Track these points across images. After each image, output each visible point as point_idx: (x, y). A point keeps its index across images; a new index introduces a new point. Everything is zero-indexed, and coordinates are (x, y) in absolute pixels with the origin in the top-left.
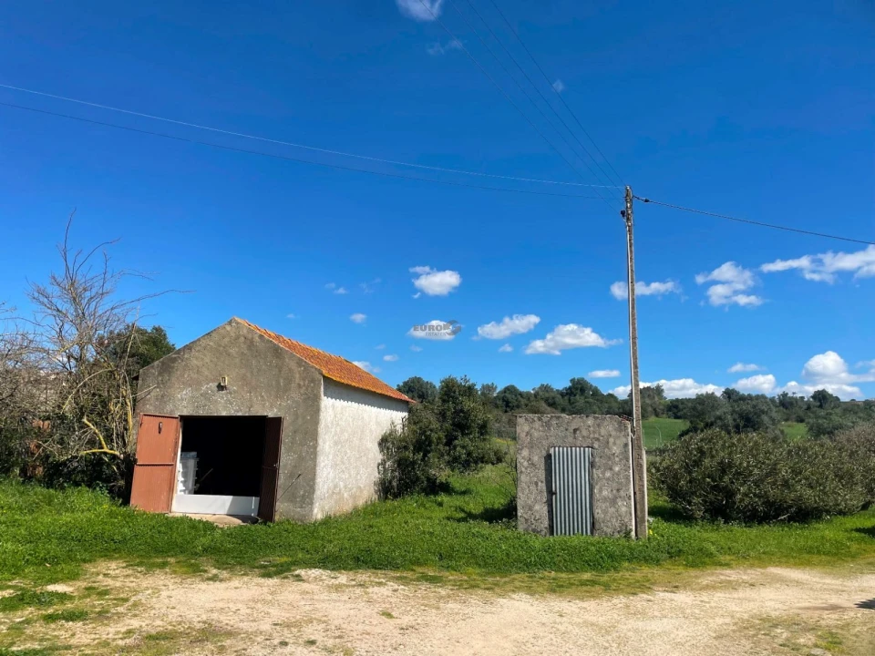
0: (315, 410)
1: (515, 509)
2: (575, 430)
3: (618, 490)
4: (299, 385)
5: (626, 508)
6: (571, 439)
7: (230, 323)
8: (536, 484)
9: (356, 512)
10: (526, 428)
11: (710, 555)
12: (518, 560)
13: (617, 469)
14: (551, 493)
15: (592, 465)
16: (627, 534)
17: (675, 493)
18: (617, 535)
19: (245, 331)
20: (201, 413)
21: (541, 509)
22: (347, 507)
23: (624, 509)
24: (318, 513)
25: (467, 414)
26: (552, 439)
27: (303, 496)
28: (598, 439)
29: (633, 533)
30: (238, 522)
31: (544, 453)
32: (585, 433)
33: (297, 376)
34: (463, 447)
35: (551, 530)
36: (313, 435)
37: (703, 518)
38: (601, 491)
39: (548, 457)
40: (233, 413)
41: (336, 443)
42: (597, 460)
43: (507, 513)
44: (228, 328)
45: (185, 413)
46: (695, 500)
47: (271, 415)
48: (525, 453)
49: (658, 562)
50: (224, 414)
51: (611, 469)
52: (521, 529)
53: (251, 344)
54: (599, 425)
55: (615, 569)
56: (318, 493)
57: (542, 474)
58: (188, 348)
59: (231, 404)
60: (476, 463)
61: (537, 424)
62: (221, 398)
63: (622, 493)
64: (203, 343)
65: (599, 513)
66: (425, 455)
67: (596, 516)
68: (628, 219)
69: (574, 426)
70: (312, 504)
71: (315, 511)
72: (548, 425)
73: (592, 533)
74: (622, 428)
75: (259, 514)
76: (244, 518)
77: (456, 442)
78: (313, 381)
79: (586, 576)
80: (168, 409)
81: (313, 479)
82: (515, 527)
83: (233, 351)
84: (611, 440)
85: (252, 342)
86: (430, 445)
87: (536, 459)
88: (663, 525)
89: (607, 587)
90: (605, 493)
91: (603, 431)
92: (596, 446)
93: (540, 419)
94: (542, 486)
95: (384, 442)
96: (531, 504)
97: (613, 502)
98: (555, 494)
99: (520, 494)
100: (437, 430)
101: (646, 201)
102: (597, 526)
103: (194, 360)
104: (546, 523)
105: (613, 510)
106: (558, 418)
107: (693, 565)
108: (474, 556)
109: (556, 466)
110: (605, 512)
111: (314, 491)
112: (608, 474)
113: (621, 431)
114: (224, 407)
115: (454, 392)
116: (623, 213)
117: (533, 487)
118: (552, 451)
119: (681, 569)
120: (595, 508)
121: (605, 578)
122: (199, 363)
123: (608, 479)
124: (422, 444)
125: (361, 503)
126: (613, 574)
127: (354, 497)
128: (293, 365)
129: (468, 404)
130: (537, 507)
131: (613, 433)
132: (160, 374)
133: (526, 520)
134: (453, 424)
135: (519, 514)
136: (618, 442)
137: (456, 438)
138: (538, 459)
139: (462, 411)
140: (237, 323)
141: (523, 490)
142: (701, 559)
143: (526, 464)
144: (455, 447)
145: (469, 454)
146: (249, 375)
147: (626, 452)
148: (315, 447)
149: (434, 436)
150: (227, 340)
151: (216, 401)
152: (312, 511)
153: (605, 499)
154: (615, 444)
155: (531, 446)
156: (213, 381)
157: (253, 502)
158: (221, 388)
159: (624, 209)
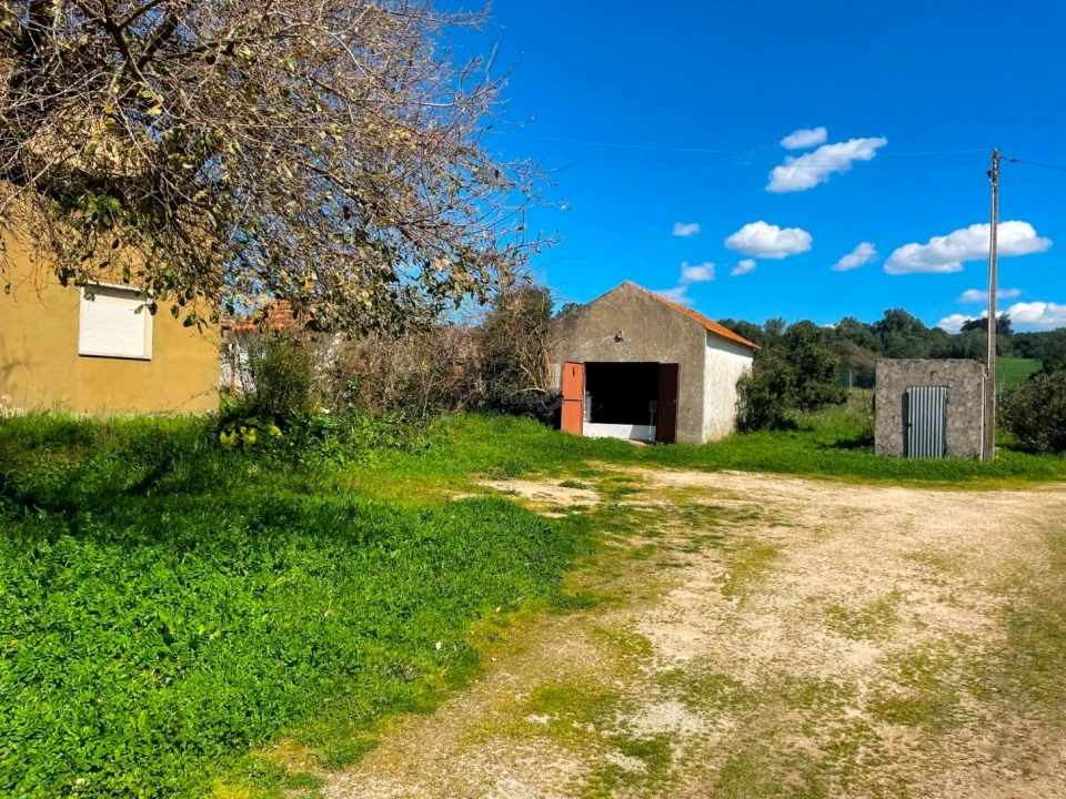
0: (702, 358)
1: (873, 438)
2: (932, 373)
3: (970, 422)
4: (686, 338)
5: (977, 438)
6: (927, 380)
7: (623, 285)
8: (893, 418)
9: (725, 441)
10: (886, 371)
11: (1050, 473)
12: (887, 471)
13: (970, 404)
14: (906, 425)
15: (947, 401)
16: (976, 457)
17: (1020, 430)
18: (966, 459)
19: (636, 292)
20: (602, 360)
21: (897, 438)
22: (719, 438)
23: (974, 438)
24: (705, 440)
25: (815, 359)
26: (910, 381)
27: (693, 425)
28: (953, 380)
29: (981, 457)
30: (642, 444)
31: (902, 392)
32: (941, 374)
33: (684, 329)
34: (813, 389)
35: (906, 453)
36: (701, 378)
37: (1047, 450)
38: (953, 422)
39: (906, 396)
40: (629, 360)
41: (713, 384)
42: (952, 397)
43: (866, 441)
44: (621, 290)
45: (589, 360)
46: (1041, 434)
47: (663, 360)
48: (884, 392)
49: (1003, 477)
50: (622, 361)
51: (964, 405)
52: (878, 454)
53: (642, 303)
54: (955, 368)
55: (966, 480)
56: (704, 425)
57: (899, 409)
58: (588, 307)
59: (627, 352)
60: (822, 403)
61: (896, 368)
62: (619, 347)
63: (973, 424)
64: (600, 302)
65: (950, 441)
66: (779, 396)
67: (948, 443)
68: (994, 180)
69: (931, 369)
70: (701, 431)
71: (703, 437)
72: (907, 368)
73: (943, 455)
74: (976, 370)
75: (656, 439)
76: (646, 442)
77: (806, 384)
78: (698, 333)
79: (942, 482)
80: (574, 357)
81: (701, 413)
82: (873, 452)
83: (627, 309)
84: (966, 381)
85: (643, 302)
86: (784, 387)
87: (893, 397)
88: (1009, 454)
89: (962, 488)
90: (957, 424)
91: (959, 373)
92: (951, 385)
93: (898, 363)
94: (899, 419)
95: (739, 383)
96: (888, 433)
97: (965, 432)
98: (911, 425)
99: (877, 426)
100: (790, 372)
101: (1013, 161)
102: (948, 451)
103: (592, 317)
104: (901, 449)
105: (963, 438)
106: (916, 362)
107: (1035, 479)
108: (849, 468)
109: (913, 403)
110: (957, 440)
111: (702, 422)
112: (961, 409)
113: (975, 372)
114: (621, 355)
115: (802, 339)
116: (989, 173)
117: (890, 420)
118: (909, 390)
119: (1023, 481)
120: (947, 436)
121: (959, 483)
122: (599, 320)
123: (961, 413)
124: (777, 386)
125: (726, 434)
126: (964, 481)
127: (723, 430)
128: (680, 320)
129: (816, 350)
130: (893, 437)
131: (969, 375)
132: (565, 329)
133: (883, 447)
134: (802, 368)
135: (876, 443)
136: (972, 382)
137: (804, 381)
138: (896, 396)
139: (810, 356)
140: (629, 285)
141: (881, 423)
142: (1042, 476)
143: (884, 401)
144: (804, 389)
145: (818, 395)
146: (641, 329)
147: (979, 390)
148: (702, 387)
149: (788, 379)
150: (621, 300)
151: (614, 350)
152: (701, 437)
153: (957, 430)
154: (969, 383)
155: (890, 387)
156: (611, 334)
157: (650, 430)
158: (618, 339)
159: (991, 169)
